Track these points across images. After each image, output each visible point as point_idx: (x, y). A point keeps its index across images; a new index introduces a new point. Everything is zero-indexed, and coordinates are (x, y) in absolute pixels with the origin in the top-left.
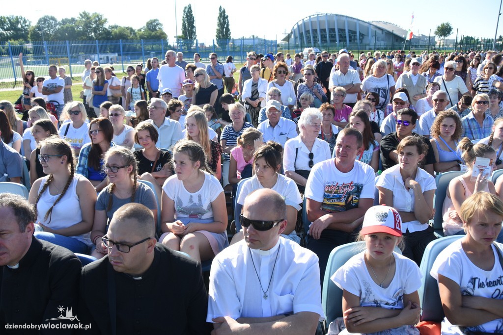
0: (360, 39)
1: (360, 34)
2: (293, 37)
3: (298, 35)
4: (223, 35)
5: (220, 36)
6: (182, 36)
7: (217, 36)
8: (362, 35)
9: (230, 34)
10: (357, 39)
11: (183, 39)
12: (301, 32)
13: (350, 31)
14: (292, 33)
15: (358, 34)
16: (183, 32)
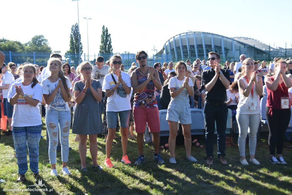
0: (225, 53)
1: (225, 48)
2: (165, 52)
3: (169, 51)
4: (106, 51)
5: (103, 52)
6: (71, 51)
7: (100, 52)
8: (227, 50)
9: (112, 51)
10: (222, 54)
11: (71, 54)
12: (172, 48)
13: (215, 46)
14: (164, 49)
15: (223, 49)
16: (71, 48)
